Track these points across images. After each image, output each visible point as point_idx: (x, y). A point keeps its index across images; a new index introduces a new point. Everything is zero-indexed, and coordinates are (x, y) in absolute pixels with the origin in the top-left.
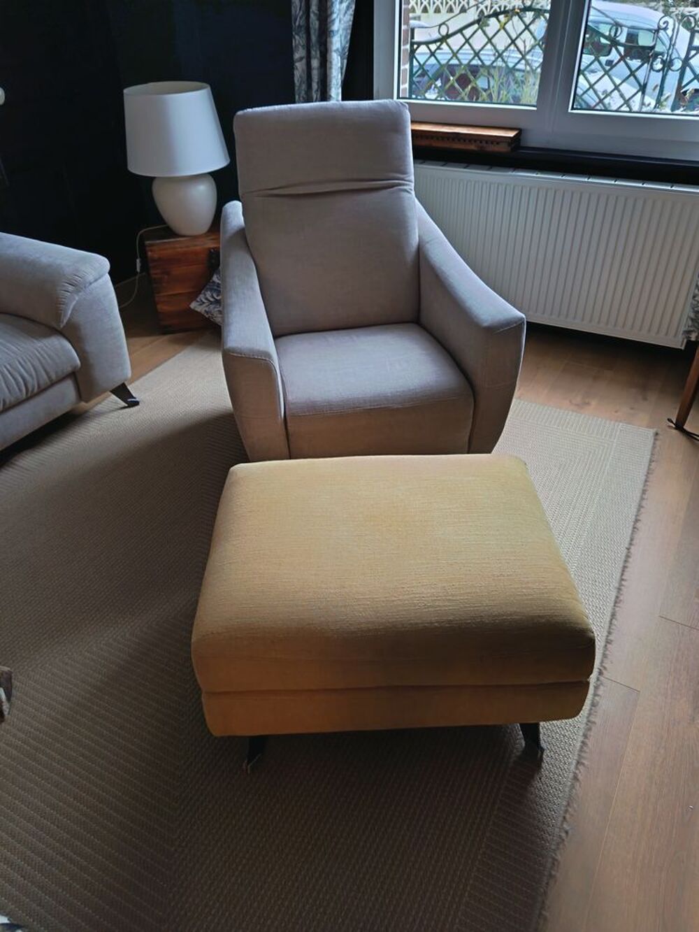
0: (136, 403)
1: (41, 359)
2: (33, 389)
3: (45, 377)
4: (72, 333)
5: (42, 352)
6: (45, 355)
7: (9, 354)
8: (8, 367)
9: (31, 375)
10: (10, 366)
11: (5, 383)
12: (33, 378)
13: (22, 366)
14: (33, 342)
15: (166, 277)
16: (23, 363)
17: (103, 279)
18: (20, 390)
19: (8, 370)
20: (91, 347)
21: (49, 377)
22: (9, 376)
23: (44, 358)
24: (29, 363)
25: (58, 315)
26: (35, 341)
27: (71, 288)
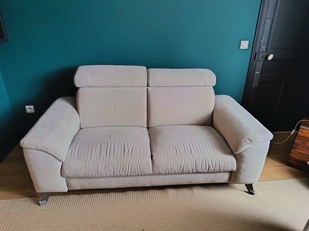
0: (253, 194)
1: (221, 162)
2: (211, 171)
3: (218, 169)
4: (239, 158)
5: (222, 160)
6: (223, 162)
7: (209, 154)
8: (206, 159)
9: (213, 166)
10: (207, 159)
11: (202, 164)
12: (213, 167)
13: (211, 162)
14: (221, 154)
15: (302, 145)
16: (212, 160)
17: (266, 142)
18: (206, 169)
19: (205, 160)
20: (244, 166)
21: (220, 169)
22: (204, 163)
23: (222, 162)
24: (215, 161)
25: (237, 149)
26: (223, 154)
27: (248, 141)
